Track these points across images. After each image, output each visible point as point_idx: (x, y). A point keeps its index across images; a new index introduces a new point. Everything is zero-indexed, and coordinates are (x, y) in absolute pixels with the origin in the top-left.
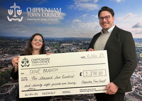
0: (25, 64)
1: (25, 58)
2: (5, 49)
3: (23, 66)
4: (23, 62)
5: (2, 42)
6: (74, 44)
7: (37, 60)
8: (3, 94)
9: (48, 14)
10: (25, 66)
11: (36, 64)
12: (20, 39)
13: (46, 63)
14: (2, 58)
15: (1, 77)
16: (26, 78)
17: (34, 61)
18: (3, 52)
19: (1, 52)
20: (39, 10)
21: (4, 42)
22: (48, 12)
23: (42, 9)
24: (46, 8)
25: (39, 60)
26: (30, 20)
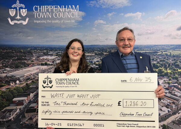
0: (48, 84)
1: (48, 76)
2: (6, 62)
3: (44, 87)
5: (1, 52)
6: (96, 54)
7: (63, 81)
8: (5, 120)
9: (61, 14)
10: (48, 87)
11: (61, 85)
12: (25, 47)
13: (75, 85)
14: (2, 73)
15: (1, 99)
16: (48, 103)
17: (59, 81)
18: (3, 66)
19: (1, 65)
20: (50, 9)
21: (4, 52)
22: (61, 11)
23: (53, 7)
24: (58, 6)
26: (38, 22)
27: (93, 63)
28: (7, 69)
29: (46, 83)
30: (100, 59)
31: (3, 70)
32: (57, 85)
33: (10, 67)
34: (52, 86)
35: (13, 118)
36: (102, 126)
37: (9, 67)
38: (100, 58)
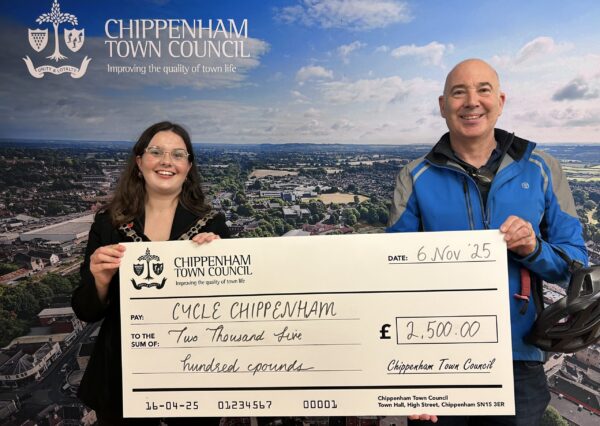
0: (149, 277)
2: (19, 195)
4: (138, 270)
5: (3, 165)
6: (302, 172)
7: (199, 264)
8: (13, 378)
9: (194, 44)
11: (193, 278)
12: (78, 150)
14: (4, 232)
15: (2, 311)
17: (186, 264)
18: (9, 208)
19: (2, 205)
20: (157, 28)
21: (11, 165)
22: (194, 36)
23: (168, 22)
24: (184, 21)
25: (206, 264)
26: (119, 70)
27: (293, 199)
28: (20, 217)
29: (145, 274)
30: (313, 188)
31: (8, 220)
32: (181, 279)
33: (32, 213)
34: (164, 281)
35: (41, 371)
36: (332, 404)
37: (26, 210)
38: (314, 184)
